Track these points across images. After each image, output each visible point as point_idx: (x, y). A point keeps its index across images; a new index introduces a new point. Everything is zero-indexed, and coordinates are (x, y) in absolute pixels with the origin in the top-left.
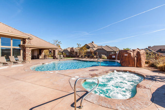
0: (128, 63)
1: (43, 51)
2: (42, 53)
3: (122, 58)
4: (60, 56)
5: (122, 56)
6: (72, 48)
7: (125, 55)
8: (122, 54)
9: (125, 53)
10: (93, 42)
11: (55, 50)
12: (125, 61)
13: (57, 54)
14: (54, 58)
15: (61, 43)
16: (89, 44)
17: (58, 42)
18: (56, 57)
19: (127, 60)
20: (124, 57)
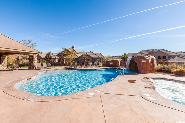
0: (146, 70)
1: (5, 57)
2: (4, 61)
3: (139, 64)
4: (42, 65)
5: (140, 63)
6: (49, 53)
7: (143, 61)
8: (139, 61)
9: (142, 59)
10: (73, 47)
11: (33, 55)
12: (143, 68)
13: (35, 62)
14: (30, 69)
15: (36, 46)
16: (69, 49)
17: (31, 43)
18: (34, 66)
19: (145, 66)
20: (142, 64)
